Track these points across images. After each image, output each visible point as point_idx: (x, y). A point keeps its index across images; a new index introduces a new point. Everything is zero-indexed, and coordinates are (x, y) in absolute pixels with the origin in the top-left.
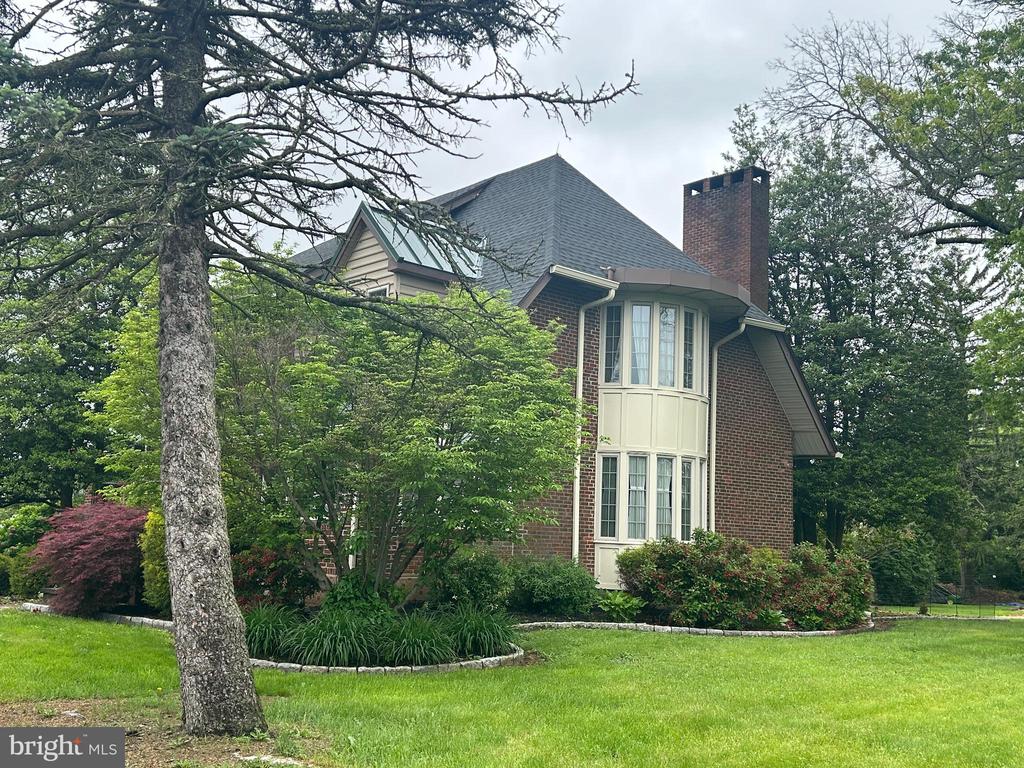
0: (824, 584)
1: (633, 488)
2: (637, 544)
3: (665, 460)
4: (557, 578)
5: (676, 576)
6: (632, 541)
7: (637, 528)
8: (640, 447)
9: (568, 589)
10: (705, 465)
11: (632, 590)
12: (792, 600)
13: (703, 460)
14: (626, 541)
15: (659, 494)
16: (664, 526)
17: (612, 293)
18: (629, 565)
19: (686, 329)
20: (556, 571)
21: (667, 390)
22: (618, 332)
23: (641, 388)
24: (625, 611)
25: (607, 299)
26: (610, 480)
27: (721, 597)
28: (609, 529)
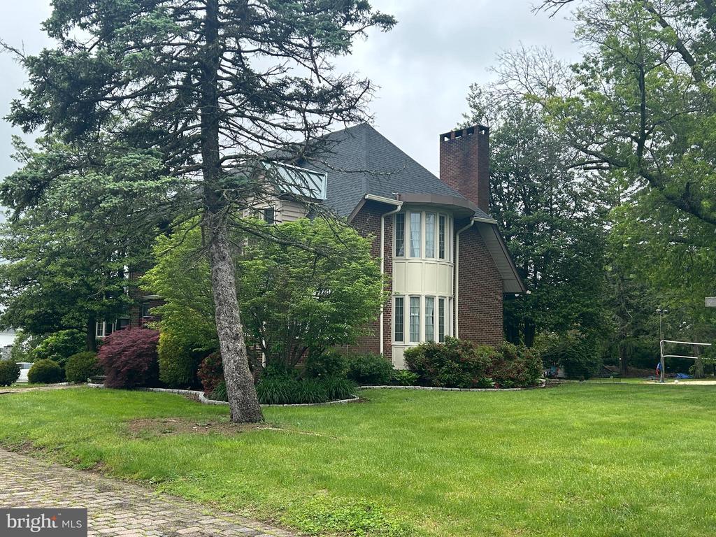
0: (516, 364)
1: (412, 314)
2: (415, 345)
3: (430, 299)
4: (373, 364)
5: (435, 361)
6: (412, 343)
7: (415, 336)
8: (416, 292)
9: (378, 369)
10: (452, 300)
11: (412, 369)
12: (497, 373)
13: (450, 298)
14: (409, 343)
15: (427, 318)
16: (429, 335)
17: (399, 208)
18: (410, 356)
19: (440, 226)
20: (372, 360)
21: (431, 260)
22: (403, 228)
23: (416, 259)
24: (408, 380)
25: (396, 211)
26: (400, 310)
27: (458, 371)
28: (400, 337)
